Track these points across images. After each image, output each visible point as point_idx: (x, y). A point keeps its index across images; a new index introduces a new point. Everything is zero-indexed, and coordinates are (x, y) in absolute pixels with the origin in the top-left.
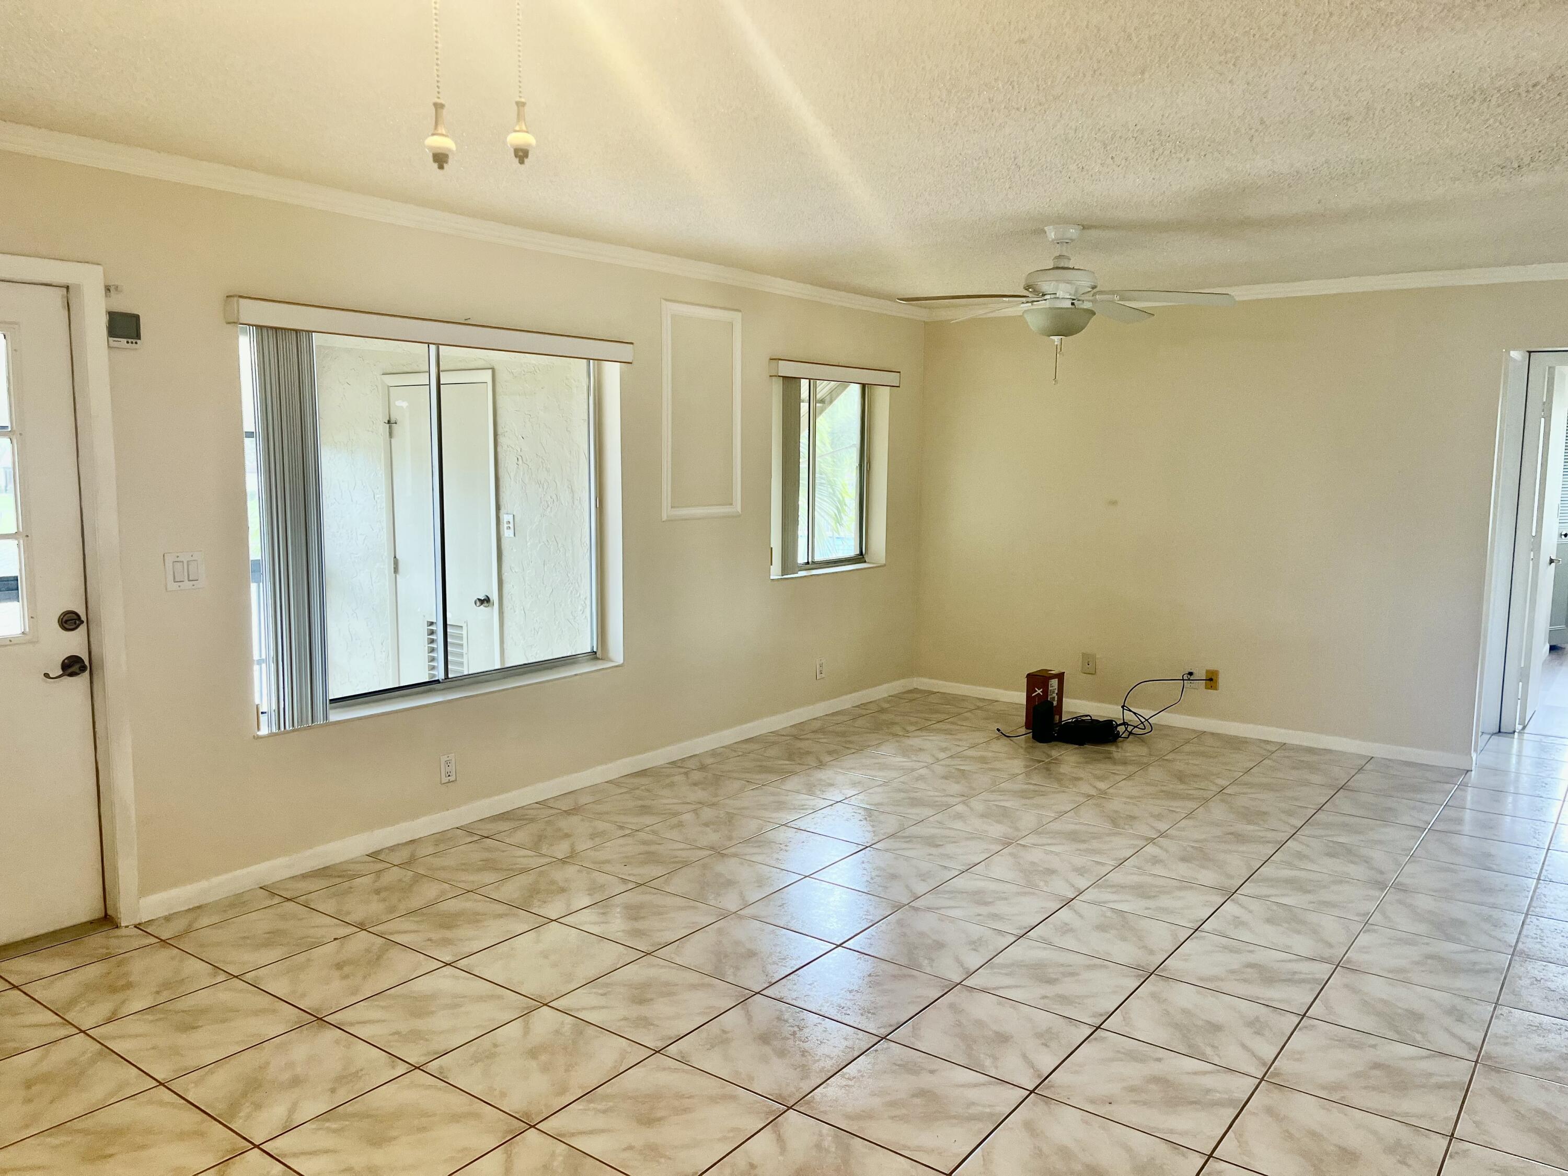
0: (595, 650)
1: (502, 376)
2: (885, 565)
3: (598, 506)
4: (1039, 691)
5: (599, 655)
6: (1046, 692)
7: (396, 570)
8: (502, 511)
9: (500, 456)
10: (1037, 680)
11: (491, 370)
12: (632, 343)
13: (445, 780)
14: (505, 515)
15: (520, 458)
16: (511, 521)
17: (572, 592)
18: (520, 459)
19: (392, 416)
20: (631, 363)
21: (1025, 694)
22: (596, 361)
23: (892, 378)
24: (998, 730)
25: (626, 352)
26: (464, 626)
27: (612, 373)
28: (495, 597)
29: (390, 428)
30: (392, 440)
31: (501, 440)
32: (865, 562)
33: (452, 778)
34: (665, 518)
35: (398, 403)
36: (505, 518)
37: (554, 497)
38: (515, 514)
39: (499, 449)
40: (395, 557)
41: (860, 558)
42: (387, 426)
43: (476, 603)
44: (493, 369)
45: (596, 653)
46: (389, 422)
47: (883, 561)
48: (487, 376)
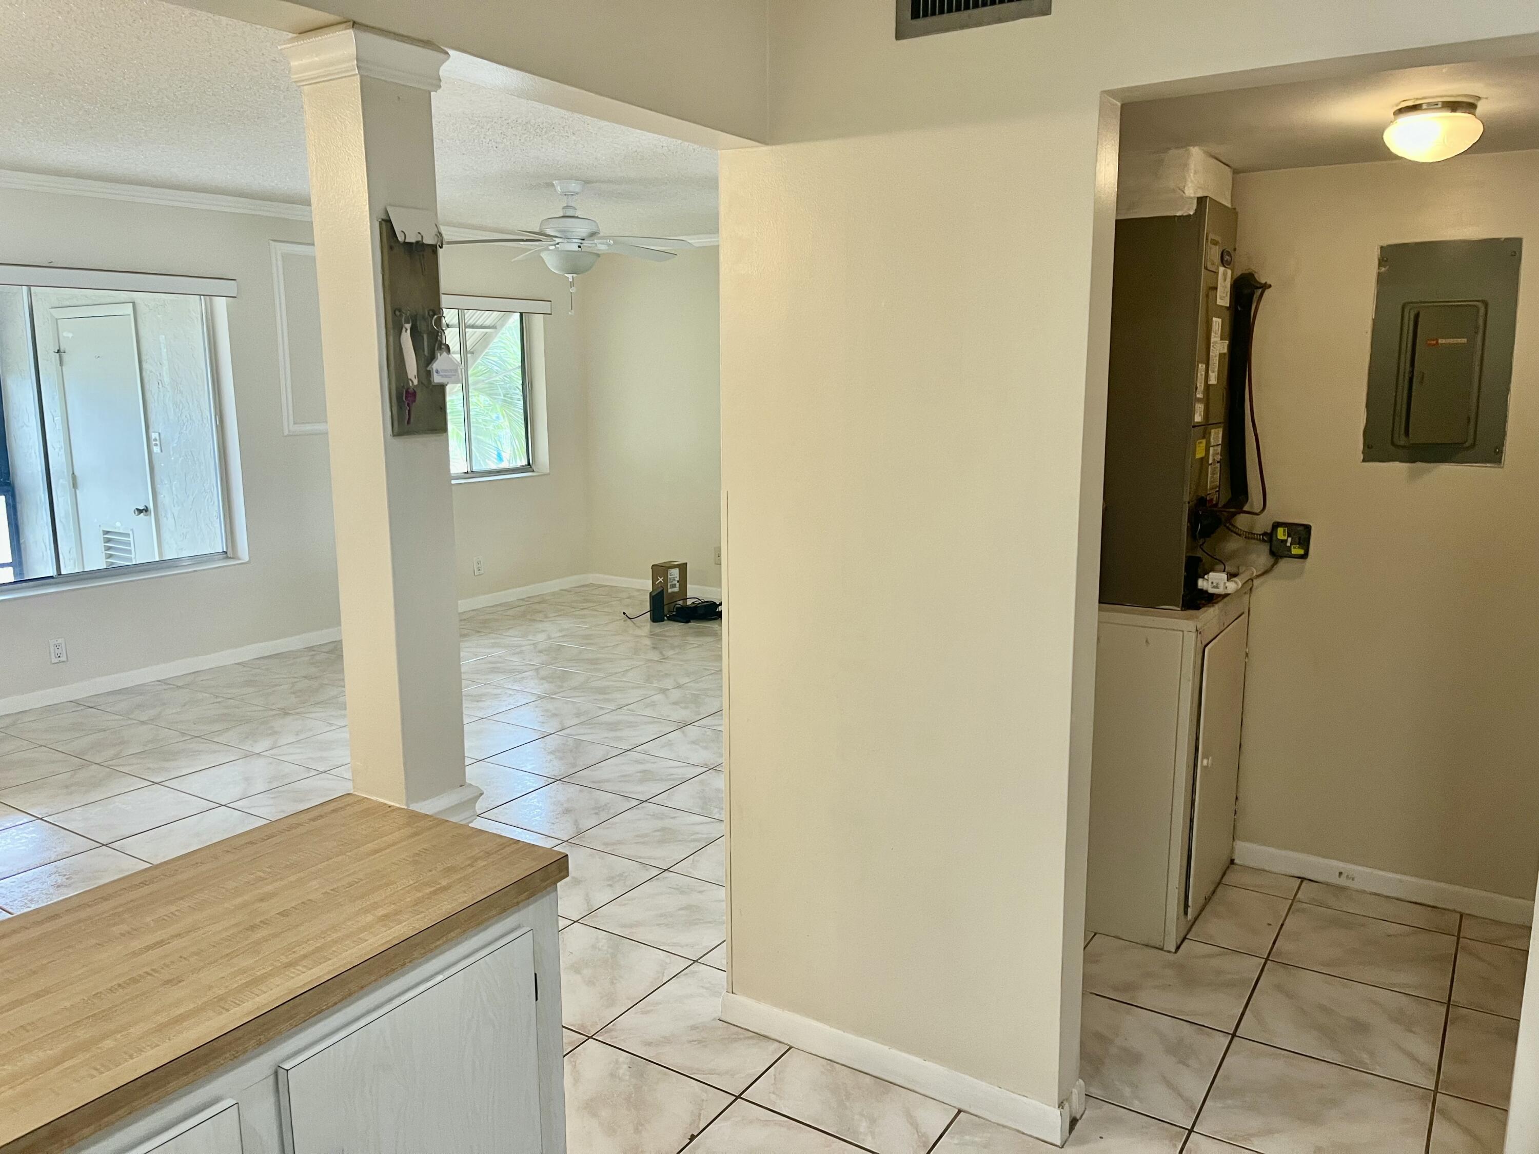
0: (225, 550)
1: (141, 308)
2: (549, 474)
3: (218, 423)
4: (661, 580)
5: (230, 554)
6: (666, 580)
7: (75, 486)
8: (151, 430)
9: (146, 380)
10: (660, 570)
11: (131, 304)
12: (235, 280)
13: (55, 660)
14: (153, 434)
15: (160, 382)
16: (158, 438)
17: (208, 500)
18: (160, 384)
19: (61, 345)
20: (235, 297)
21: (651, 582)
22: (208, 297)
23: (545, 307)
24: (624, 613)
25: (230, 288)
26: (131, 533)
27: (221, 305)
28: (151, 507)
29: (60, 357)
30: (63, 367)
31: (145, 366)
32: (533, 471)
33: (63, 658)
34: (286, 433)
35: (65, 334)
36: (154, 435)
37: (188, 416)
38: (160, 431)
39: (144, 373)
40: (73, 473)
41: (529, 467)
42: (57, 355)
43: (135, 513)
44: (134, 303)
45: (226, 553)
46: (59, 351)
47: (548, 471)
48: (129, 309)
